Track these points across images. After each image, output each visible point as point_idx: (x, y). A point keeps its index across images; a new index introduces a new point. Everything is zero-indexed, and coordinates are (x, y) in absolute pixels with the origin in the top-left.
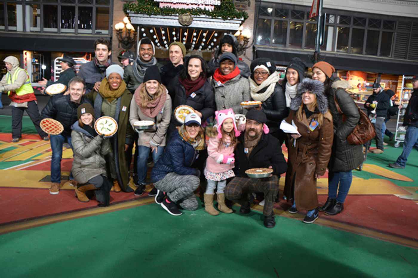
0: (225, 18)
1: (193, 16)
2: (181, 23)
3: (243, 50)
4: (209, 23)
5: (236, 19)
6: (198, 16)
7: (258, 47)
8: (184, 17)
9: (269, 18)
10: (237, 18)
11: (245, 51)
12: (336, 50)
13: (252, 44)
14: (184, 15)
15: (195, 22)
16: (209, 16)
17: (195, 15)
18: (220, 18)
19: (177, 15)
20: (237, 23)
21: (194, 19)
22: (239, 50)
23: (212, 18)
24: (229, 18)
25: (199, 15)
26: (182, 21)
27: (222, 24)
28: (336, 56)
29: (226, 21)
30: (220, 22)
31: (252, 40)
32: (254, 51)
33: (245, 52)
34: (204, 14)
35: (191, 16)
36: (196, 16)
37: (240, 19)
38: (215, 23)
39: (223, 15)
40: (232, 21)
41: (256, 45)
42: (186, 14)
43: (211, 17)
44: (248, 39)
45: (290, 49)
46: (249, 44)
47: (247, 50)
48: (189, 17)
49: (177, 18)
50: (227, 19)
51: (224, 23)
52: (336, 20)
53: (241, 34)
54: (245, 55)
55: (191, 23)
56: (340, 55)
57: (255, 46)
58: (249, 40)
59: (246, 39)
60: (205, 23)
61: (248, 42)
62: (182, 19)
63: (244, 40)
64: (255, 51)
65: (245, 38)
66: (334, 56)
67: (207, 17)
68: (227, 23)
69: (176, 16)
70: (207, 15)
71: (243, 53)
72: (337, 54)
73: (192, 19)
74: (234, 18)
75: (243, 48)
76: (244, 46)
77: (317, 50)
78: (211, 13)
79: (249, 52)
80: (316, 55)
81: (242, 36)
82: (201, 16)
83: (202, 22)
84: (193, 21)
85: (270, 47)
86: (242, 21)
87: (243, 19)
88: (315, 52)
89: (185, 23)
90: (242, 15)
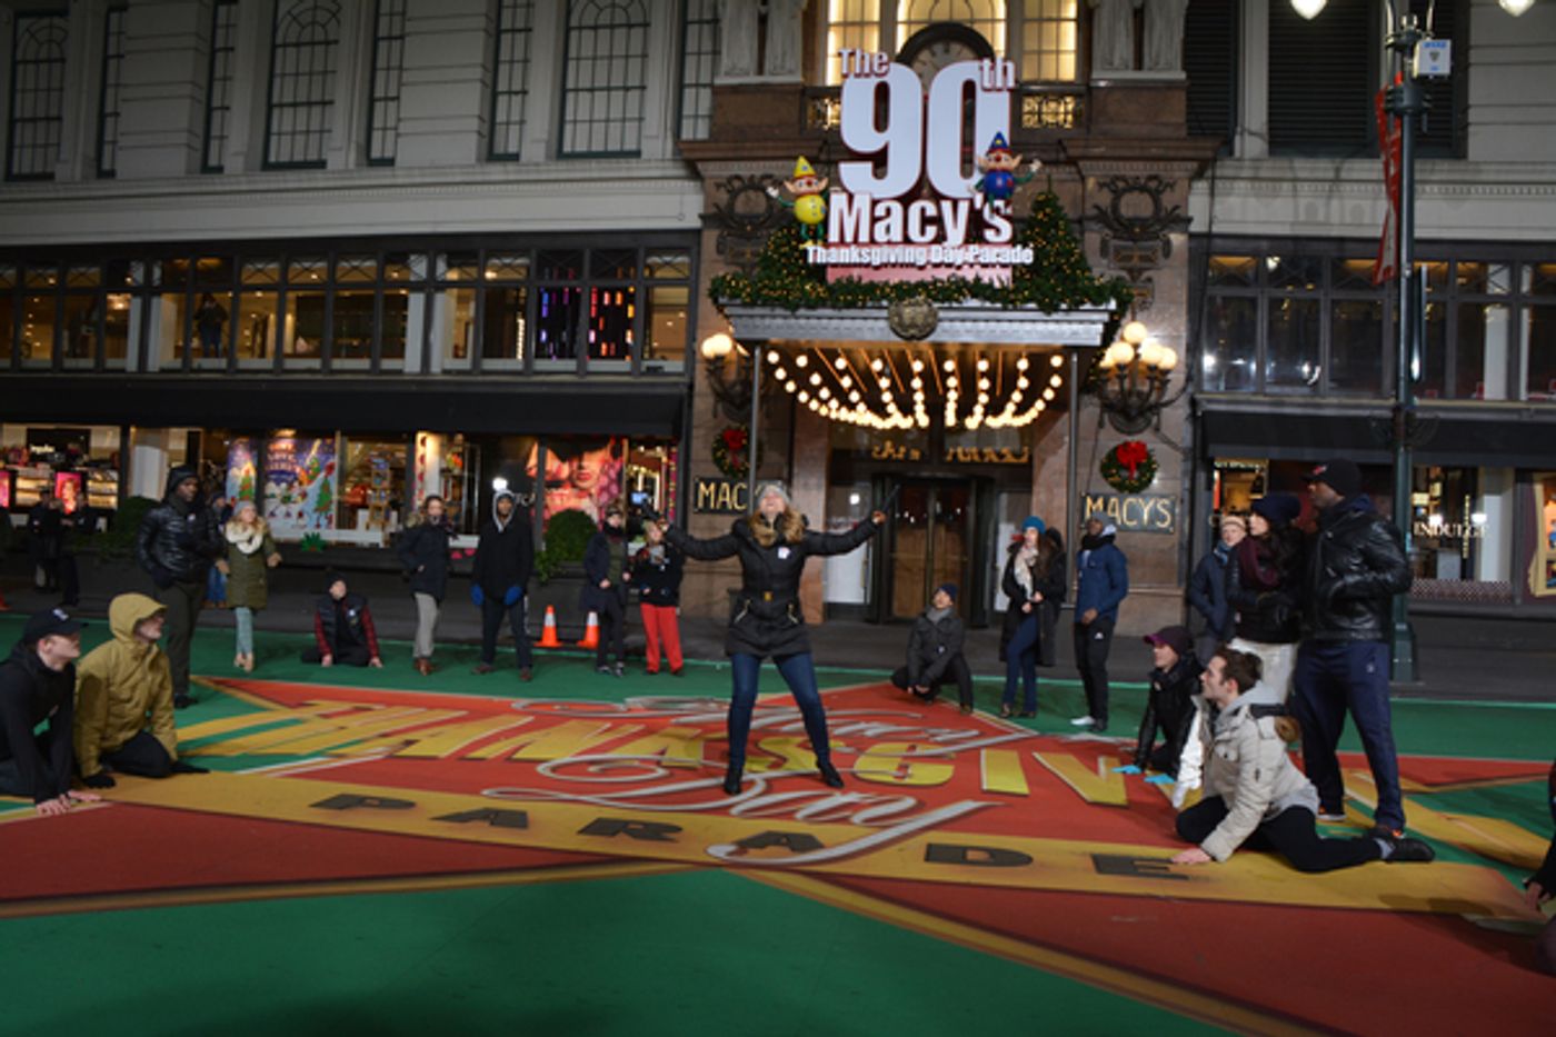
0: (1049, 307)
1: (936, 305)
2: (899, 330)
3: (1149, 414)
4: (992, 325)
5: (1088, 306)
6: (955, 305)
7: (1210, 401)
8: (908, 310)
9: (1248, 293)
10: (1095, 303)
11: (1158, 414)
12: (1523, 395)
13: (1184, 390)
14: (906, 302)
15: (946, 325)
16: (993, 302)
17: (943, 302)
18: (1032, 305)
19: (885, 303)
20: (1093, 322)
21: (942, 314)
22: (1134, 413)
23: (1005, 309)
24: (1064, 306)
25: (957, 301)
26: (901, 324)
27: (1040, 327)
28: (1525, 418)
29: (1055, 316)
30: (1034, 321)
31: (1182, 377)
32: (1193, 417)
33: (1159, 420)
34: (974, 296)
35: (930, 305)
36: (946, 305)
37: (1103, 307)
38: (1016, 326)
39: (1040, 297)
40: (1075, 316)
41: (1202, 392)
42: (913, 301)
43: (999, 305)
44: (1166, 372)
45: (1334, 400)
46: (1171, 391)
47: (1165, 411)
48: (925, 308)
49: (884, 313)
50: (1057, 309)
51: (1046, 321)
52: (1515, 280)
53: (1137, 356)
54: (1157, 429)
55: (933, 330)
56: (1538, 412)
57: (1199, 396)
58: (1170, 376)
59: (1157, 375)
60: (982, 325)
61: (1165, 383)
62: (900, 315)
63: (1149, 378)
64: (1199, 414)
65: (1153, 368)
66: (1515, 417)
67: (988, 304)
68: (1057, 321)
69: (881, 308)
70: (987, 298)
71: (1149, 423)
72: (1528, 410)
73: (935, 315)
74: (1083, 303)
75: (1147, 405)
76: (1153, 398)
77: (1402, 399)
78: (998, 290)
79: (1175, 419)
80: (1402, 418)
81: (1143, 363)
82: (965, 305)
83: (969, 325)
84: (941, 324)
85: (1254, 398)
86: (1112, 313)
87: (1113, 305)
88: (1396, 409)
89: (912, 331)
90: (1107, 293)
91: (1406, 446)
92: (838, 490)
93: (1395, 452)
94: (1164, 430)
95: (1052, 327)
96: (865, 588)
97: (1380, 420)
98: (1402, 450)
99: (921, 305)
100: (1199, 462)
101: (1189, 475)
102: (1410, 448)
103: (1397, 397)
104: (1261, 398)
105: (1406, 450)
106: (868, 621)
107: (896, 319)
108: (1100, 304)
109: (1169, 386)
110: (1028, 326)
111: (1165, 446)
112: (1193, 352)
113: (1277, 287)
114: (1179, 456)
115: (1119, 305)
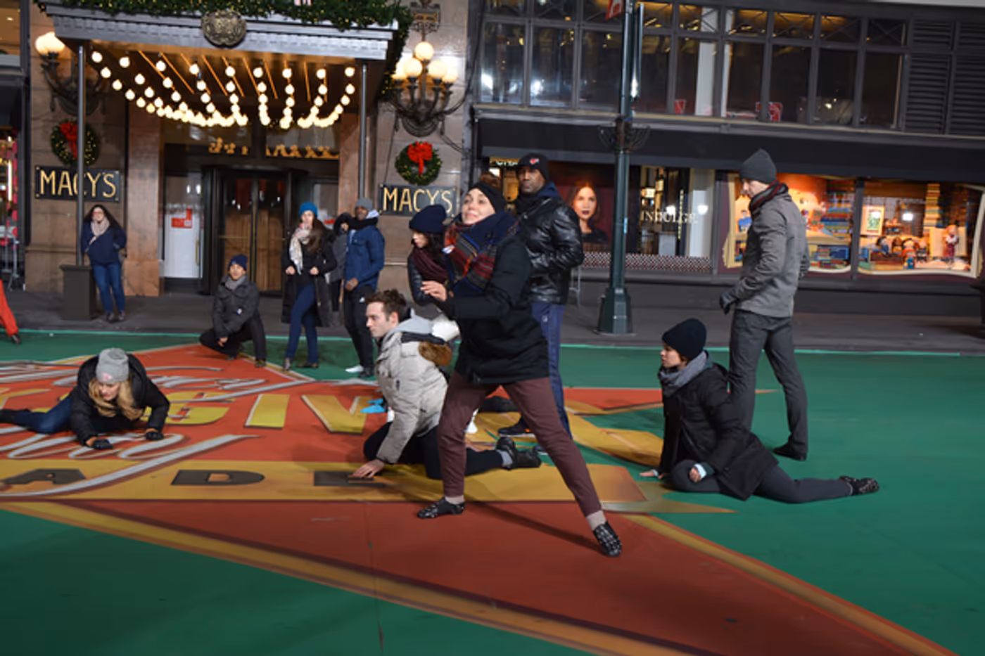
0: (342, 25)
1: (244, 18)
2: (211, 38)
3: (435, 120)
4: (294, 38)
5: (375, 26)
6: (261, 18)
7: (485, 111)
8: (218, 21)
9: (518, 21)
10: (380, 23)
11: (443, 121)
12: (724, 112)
13: (464, 100)
14: (217, 14)
15: (253, 36)
16: (294, 19)
17: (250, 16)
18: (328, 23)
19: (198, 13)
20: (380, 40)
21: (250, 26)
22: (422, 119)
23: (304, 25)
24: (355, 25)
25: (263, 15)
26: (213, 33)
27: (335, 41)
28: (724, 131)
29: (347, 33)
30: (330, 36)
31: (463, 90)
32: (472, 122)
33: (443, 125)
34: (278, 12)
35: (239, 17)
36: (254, 18)
37: (387, 27)
38: (314, 39)
39: (334, 16)
40: (364, 33)
41: (479, 103)
42: (223, 13)
43: (299, 21)
44: (450, 85)
45: (583, 113)
46: (453, 101)
47: (449, 117)
48: (234, 20)
49: (198, 22)
50: (348, 27)
51: (340, 37)
52: (721, 22)
53: (425, 71)
54: (442, 133)
55: (242, 40)
56: (734, 126)
57: (476, 106)
58: (452, 89)
59: (441, 87)
60: (285, 37)
61: (447, 94)
62: (211, 25)
63: (434, 89)
64: (476, 120)
65: (438, 82)
66: (716, 130)
67: (290, 20)
68: (349, 38)
69: (195, 17)
70: (288, 14)
71: (435, 127)
72: (725, 124)
73: (243, 27)
74: (371, 23)
75: (433, 112)
76: (438, 106)
77: (623, 112)
78: (298, 7)
79: (457, 125)
80: (622, 128)
81: (430, 77)
82: (270, 19)
83: (273, 37)
84: (249, 34)
85: (520, 109)
86: (395, 32)
87: (395, 26)
88: (619, 120)
89: (223, 40)
90: (391, 14)
91: (625, 150)
92: (173, 181)
93: (617, 154)
94: (447, 133)
95: (344, 42)
96: (199, 265)
97: (607, 129)
98: (622, 152)
99: (231, 18)
100: (476, 160)
101: (468, 171)
102: (627, 152)
103: (620, 112)
104: (526, 109)
105: (625, 153)
106: (202, 293)
107: (208, 28)
108: (386, 24)
109: (451, 96)
110: (324, 41)
111: (448, 147)
112: (472, 69)
113: (540, 17)
114: (460, 155)
115: (400, 26)
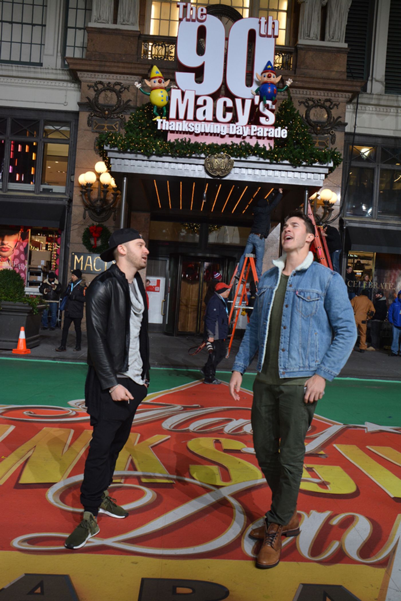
0: (295, 163)
1: (233, 159)
2: (210, 172)
5: (317, 164)
6: (243, 159)
7: (350, 221)
8: (216, 160)
9: (371, 166)
10: (321, 162)
13: (339, 215)
14: (215, 156)
15: (237, 170)
16: (265, 158)
17: (236, 157)
18: (287, 162)
19: (203, 156)
20: (319, 174)
21: (236, 164)
23: (271, 163)
24: (304, 163)
25: (245, 157)
26: (212, 168)
27: (290, 174)
29: (299, 169)
30: (287, 171)
31: (339, 208)
34: (255, 154)
35: (229, 158)
36: (238, 159)
37: (326, 165)
38: (276, 173)
39: (292, 157)
40: (310, 169)
41: (346, 217)
42: (220, 155)
43: (268, 161)
46: (334, 215)
48: (226, 160)
49: (202, 162)
50: (300, 165)
51: (294, 172)
55: (229, 173)
57: (345, 219)
58: (333, 207)
59: (328, 206)
60: (257, 172)
61: (331, 211)
62: (212, 164)
63: (324, 208)
64: (345, 228)
65: (326, 203)
67: (261, 160)
68: (300, 172)
69: (200, 158)
70: (262, 156)
73: (232, 164)
74: (315, 162)
78: (268, 152)
82: (248, 160)
83: (250, 171)
84: (233, 169)
86: (330, 169)
87: (331, 164)
89: (218, 173)
90: (329, 157)
95: (297, 175)
99: (224, 159)
107: (209, 165)
108: (325, 163)
109: (333, 212)
110: (284, 174)
115: (334, 164)
